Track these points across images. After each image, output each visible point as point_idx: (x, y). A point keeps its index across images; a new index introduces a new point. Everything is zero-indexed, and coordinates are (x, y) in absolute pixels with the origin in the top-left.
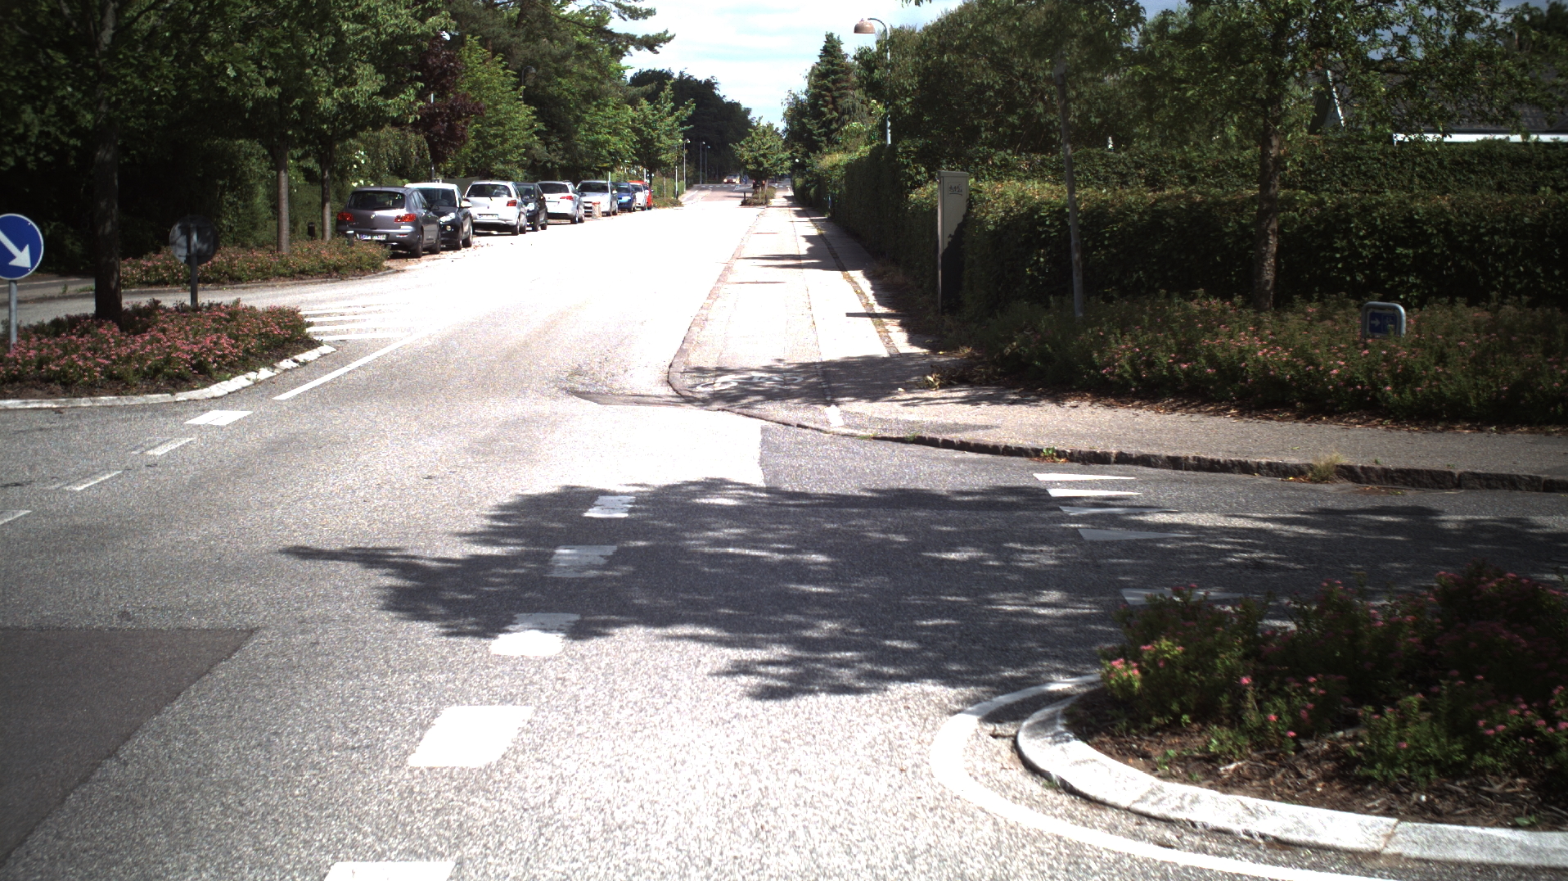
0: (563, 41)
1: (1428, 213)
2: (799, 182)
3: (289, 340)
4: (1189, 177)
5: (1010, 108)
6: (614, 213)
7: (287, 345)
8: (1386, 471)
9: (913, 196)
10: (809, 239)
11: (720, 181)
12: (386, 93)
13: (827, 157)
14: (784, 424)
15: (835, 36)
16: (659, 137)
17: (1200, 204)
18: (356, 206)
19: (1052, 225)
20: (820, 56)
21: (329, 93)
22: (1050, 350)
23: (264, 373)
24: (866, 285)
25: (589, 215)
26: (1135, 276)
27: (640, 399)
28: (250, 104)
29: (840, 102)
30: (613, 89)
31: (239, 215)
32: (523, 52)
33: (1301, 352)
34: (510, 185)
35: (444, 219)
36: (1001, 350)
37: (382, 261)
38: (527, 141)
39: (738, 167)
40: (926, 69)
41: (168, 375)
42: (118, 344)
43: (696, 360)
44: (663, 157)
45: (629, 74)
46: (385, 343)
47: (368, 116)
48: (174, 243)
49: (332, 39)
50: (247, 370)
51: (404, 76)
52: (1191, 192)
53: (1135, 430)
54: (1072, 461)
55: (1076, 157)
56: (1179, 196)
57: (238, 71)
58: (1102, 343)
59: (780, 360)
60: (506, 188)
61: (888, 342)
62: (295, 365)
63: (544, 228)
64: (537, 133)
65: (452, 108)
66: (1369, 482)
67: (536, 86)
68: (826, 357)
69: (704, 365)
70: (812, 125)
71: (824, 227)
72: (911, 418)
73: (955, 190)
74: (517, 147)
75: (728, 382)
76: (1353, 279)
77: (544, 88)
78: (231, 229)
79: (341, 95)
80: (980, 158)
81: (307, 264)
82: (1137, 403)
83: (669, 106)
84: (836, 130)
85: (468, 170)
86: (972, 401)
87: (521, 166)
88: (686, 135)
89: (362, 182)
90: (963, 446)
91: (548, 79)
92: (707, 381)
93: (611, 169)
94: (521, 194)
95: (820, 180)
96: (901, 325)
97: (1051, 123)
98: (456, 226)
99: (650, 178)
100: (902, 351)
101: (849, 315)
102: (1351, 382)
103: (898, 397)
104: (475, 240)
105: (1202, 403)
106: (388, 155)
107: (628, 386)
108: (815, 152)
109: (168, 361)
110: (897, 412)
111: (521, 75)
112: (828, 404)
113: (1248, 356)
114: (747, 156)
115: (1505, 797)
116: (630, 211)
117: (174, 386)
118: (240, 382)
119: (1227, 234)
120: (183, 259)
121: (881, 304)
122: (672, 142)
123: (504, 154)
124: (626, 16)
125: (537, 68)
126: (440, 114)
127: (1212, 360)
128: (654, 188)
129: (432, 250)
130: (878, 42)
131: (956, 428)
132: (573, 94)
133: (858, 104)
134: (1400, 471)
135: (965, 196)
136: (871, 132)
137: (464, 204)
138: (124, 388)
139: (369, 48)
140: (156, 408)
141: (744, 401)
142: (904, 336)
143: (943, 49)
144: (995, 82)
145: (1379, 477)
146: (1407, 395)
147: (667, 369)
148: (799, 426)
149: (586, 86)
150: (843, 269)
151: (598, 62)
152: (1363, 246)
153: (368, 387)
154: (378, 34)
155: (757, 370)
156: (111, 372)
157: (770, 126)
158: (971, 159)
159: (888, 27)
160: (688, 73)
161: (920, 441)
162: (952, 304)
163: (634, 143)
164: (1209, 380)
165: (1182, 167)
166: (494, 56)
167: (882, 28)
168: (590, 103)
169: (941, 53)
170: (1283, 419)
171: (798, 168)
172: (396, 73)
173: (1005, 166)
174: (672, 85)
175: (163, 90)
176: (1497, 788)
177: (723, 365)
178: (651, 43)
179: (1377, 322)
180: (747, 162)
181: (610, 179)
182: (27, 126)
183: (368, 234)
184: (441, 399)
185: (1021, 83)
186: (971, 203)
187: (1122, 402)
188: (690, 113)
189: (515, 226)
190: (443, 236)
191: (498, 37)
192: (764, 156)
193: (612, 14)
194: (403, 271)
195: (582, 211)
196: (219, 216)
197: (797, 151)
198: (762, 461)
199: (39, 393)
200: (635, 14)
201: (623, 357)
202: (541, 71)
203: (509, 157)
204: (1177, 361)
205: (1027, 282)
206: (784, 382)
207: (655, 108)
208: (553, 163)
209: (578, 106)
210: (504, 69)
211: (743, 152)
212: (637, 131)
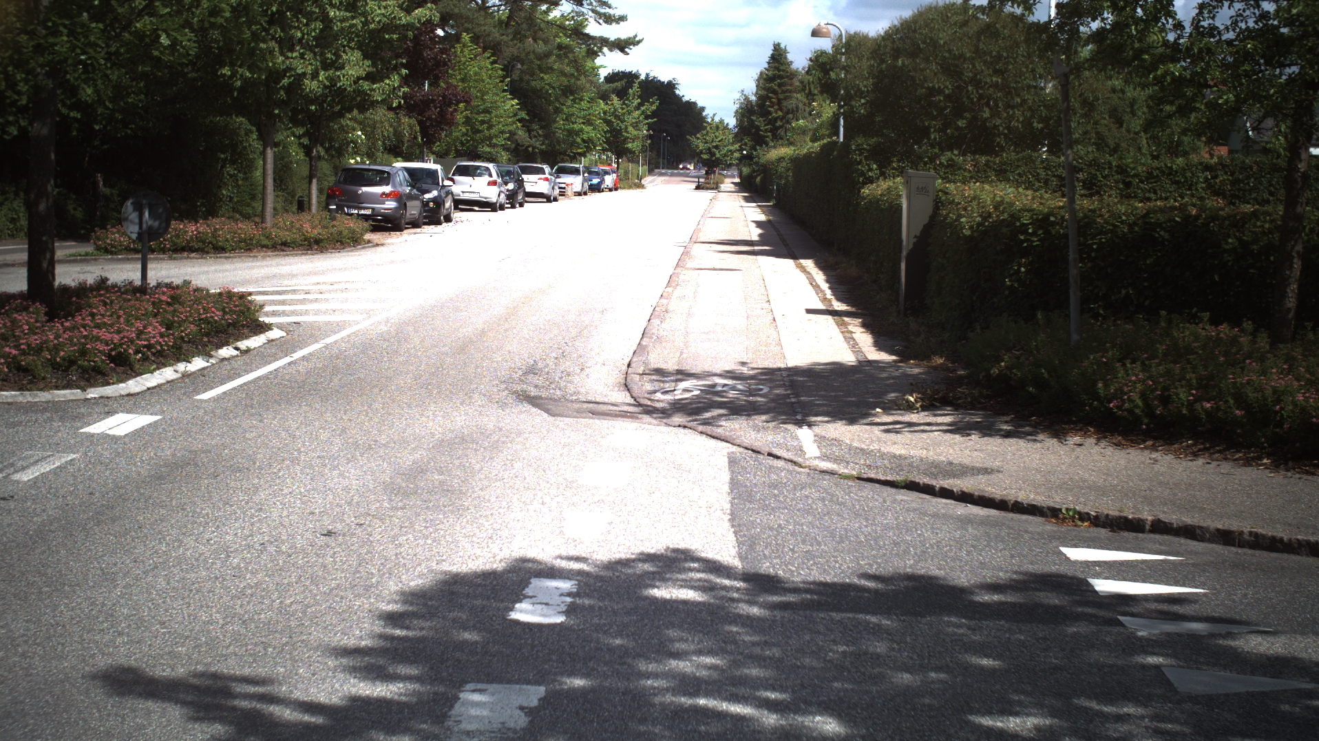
0: (546, 42)
2: (746, 170)
3: (234, 325)
5: (958, 112)
6: (585, 194)
9: (866, 191)
10: (759, 224)
11: (677, 168)
12: (371, 78)
13: (773, 150)
14: (753, 451)
15: (782, 46)
16: (626, 128)
17: (1197, 217)
18: (346, 182)
19: (1034, 234)
20: (769, 63)
21: (315, 76)
22: (1046, 375)
23: (198, 363)
24: (820, 277)
25: (562, 194)
26: (1123, 292)
28: (239, 83)
29: (785, 103)
30: (588, 85)
31: (238, 186)
32: (510, 51)
34: (491, 166)
35: (427, 196)
36: (987, 369)
37: (362, 235)
38: (511, 128)
39: (693, 155)
40: (881, 71)
41: (80, 367)
42: (32, 331)
43: (657, 358)
44: (630, 145)
45: (603, 73)
46: (340, 326)
47: (354, 99)
49: (319, 25)
50: (179, 360)
51: (390, 63)
52: (1186, 205)
53: (1161, 484)
54: (1097, 526)
56: (1173, 208)
58: (1107, 372)
59: (743, 364)
60: (487, 169)
61: (853, 344)
62: (235, 353)
63: (521, 205)
64: (520, 121)
65: (444, 97)
67: (521, 80)
68: (792, 363)
69: (663, 366)
70: (759, 122)
71: (770, 213)
72: (899, 450)
73: (923, 190)
74: (502, 132)
75: (686, 390)
77: (528, 82)
78: (231, 198)
79: (326, 78)
80: (928, 157)
81: (287, 236)
82: (1149, 443)
83: (637, 101)
84: (781, 127)
85: (457, 151)
86: (962, 430)
87: (505, 148)
88: (650, 127)
89: (358, 159)
90: (965, 497)
91: (532, 75)
92: (668, 386)
93: (584, 155)
94: (501, 174)
95: (766, 170)
96: (864, 325)
98: (438, 202)
99: (618, 163)
100: (870, 357)
101: (809, 311)
103: (877, 420)
104: (457, 215)
105: (1227, 449)
106: (383, 136)
107: (582, 390)
108: (761, 146)
109: (83, 353)
110: (879, 440)
111: (508, 69)
112: (800, 424)
113: (1284, 398)
114: (701, 146)
116: (599, 191)
117: (88, 380)
120: (134, 235)
121: (838, 299)
122: (637, 133)
123: (490, 138)
124: (601, 21)
125: (522, 64)
126: (433, 101)
127: (1240, 400)
128: (621, 172)
129: (415, 224)
130: (833, 46)
132: (554, 88)
133: (801, 105)
135: (932, 196)
136: (819, 130)
137: (447, 183)
139: (357, 36)
140: (57, 408)
141: (707, 415)
142: (869, 339)
143: (897, 53)
144: (945, 87)
147: (625, 368)
148: (770, 454)
149: (565, 81)
150: (794, 257)
151: (576, 61)
153: (303, 384)
154: (366, 23)
155: (720, 375)
156: (19, 363)
157: (722, 121)
158: (921, 158)
159: (844, 33)
160: (652, 75)
161: (912, 486)
162: (917, 306)
163: (605, 132)
164: (1237, 423)
165: (1118, 173)
166: (484, 52)
167: (837, 32)
168: (567, 97)
169: (896, 58)
171: (746, 159)
172: (382, 60)
173: (952, 166)
174: (639, 83)
175: (89, 58)
177: (687, 367)
178: (622, 46)
180: (701, 152)
181: (582, 163)
183: (355, 208)
184: (378, 404)
185: (970, 88)
186: (938, 204)
187: (1132, 441)
188: (654, 108)
189: (495, 204)
190: (425, 211)
191: (488, 35)
192: (716, 147)
193: (590, 20)
194: (382, 245)
195: (557, 191)
196: (220, 187)
197: (746, 144)
200: (609, 19)
201: (581, 352)
202: (525, 67)
203: (494, 141)
204: (1198, 399)
205: (1007, 292)
206: (751, 393)
207: (624, 104)
208: (534, 148)
209: (557, 99)
210: (492, 63)
211: (699, 143)
212: (608, 122)
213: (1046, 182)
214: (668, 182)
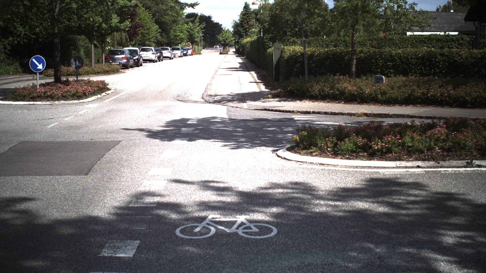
0: (166, 5)
1: (396, 54)
2: (237, 47)
3: (104, 88)
4: (345, 45)
5: (295, 26)
6: (182, 56)
7: (103, 89)
8: (374, 114)
9: (268, 50)
10: (240, 63)
11: (213, 47)
12: (120, 22)
13: (245, 39)
14: (232, 107)
15: (248, 3)
16: (195, 33)
18: (110, 54)
19: (301, 58)
20: (243, 9)
22: (299, 88)
23: (99, 96)
24: (255, 75)
25: (174, 57)
27: (196, 102)
29: (249, 23)
30: (181, 19)
32: (154, 9)
33: (359, 87)
34: (152, 48)
35: (135, 58)
36: (287, 89)
37: (119, 70)
38: (156, 35)
39: (218, 42)
40: (272, 15)
41: (77, 96)
42: (64, 88)
43: (209, 93)
44: (196, 40)
45: (185, 15)
47: (115, 29)
48: (72, 64)
50: (95, 95)
51: (125, 17)
53: (318, 107)
54: (301, 113)
55: (314, 40)
57: (93, 19)
58: (312, 86)
59: (231, 93)
60: (151, 49)
61: (260, 88)
62: (106, 94)
63: (162, 61)
64: (159, 32)
65: (135, 26)
66: (371, 117)
67: (158, 19)
68: (243, 92)
69: (212, 94)
70: (241, 29)
71: (244, 60)
72: (264, 105)
73: (278, 49)
74: (153, 37)
75: (219, 98)
76: (377, 71)
77: (160, 19)
80: (287, 40)
81: (99, 70)
83: (198, 24)
84: (248, 31)
85: (139, 44)
86: (280, 101)
87: (154, 42)
88: (203, 33)
89: (109, 47)
90: (276, 111)
91: (162, 16)
92: (213, 98)
93: (180, 43)
94: (156, 50)
95: (243, 46)
96: (263, 85)
97: (307, 30)
98: (138, 60)
99: (192, 46)
100: (263, 90)
101: (250, 82)
102: (371, 95)
103: (261, 101)
104: (143, 64)
106: (117, 40)
107: (192, 99)
108: (242, 38)
109: (77, 92)
110: (261, 104)
111: (154, 15)
112: (243, 102)
113: (346, 88)
114: (221, 39)
115: (362, 156)
116: (186, 56)
117: (79, 99)
118: (94, 98)
119: (346, 59)
120: (74, 68)
121: (259, 80)
122: (199, 35)
123: (149, 39)
125: (159, 13)
127: (338, 90)
128: (193, 49)
129: (132, 67)
130: (259, 7)
131: (275, 107)
132: (169, 21)
133: (254, 23)
134: (378, 114)
135: (281, 50)
136: (257, 32)
137: (140, 54)
138: (67, 99)
139: (115, 10)
140: (75, 104)
141: (222, 102)
142: (264, 87)
143: (276, 9)
144: (291, 19)
145: (373, 115)
146: (384, 97)
147: (202, 95)
148: (236, 107)
149: (173, 18)
150: (249, 71)
151: (177, 11)
152: (380, 62)
153: (126, 99)
154: (118, 6)
155: (226, 95)
156: (63, 95)
157: (228, 30)
158: (285, 40)
160: (203, 14)
161: (266, 110)
162: (277, 79)
163: (187, 35)
164: (337, 95)
165: (344, 42)
166: (146, 10)
168: (174, 24)
169: (276, 11)
170: (355, 104)
171: (237, 43)
172: (123, 17)
173: (294, 42)
174: (199, 18)
175: (75, 24)
176: (361, 154)
177: (217, 94)
178: (192, 6)
179: (378, 80)
180: (221, 41)
181: (180, 47)
182: (20, 32)
183: (115, 62)
184: (146, 102)
186: (282, 52)
188: (204, 26)
189: (154, 60)
190: (135, 63)
191: (147, 4)
192: (226, 39)
194: (125, 72)
195: (173, 56)
197: (236, 38)
198: (227, 113)
199: (45, 100)
201: (190, 93)
202: (160, 14)
203: (151, 40)
204: (329, 90)
205: (295, 72)
206: (233, 98)
207: (194, 25)
208: (163, 42)
209: (171, 24)
210: (149, 14)
211: (220, 38)
212: (188, 32)
213: (322, 46)
214: (210, 52)
